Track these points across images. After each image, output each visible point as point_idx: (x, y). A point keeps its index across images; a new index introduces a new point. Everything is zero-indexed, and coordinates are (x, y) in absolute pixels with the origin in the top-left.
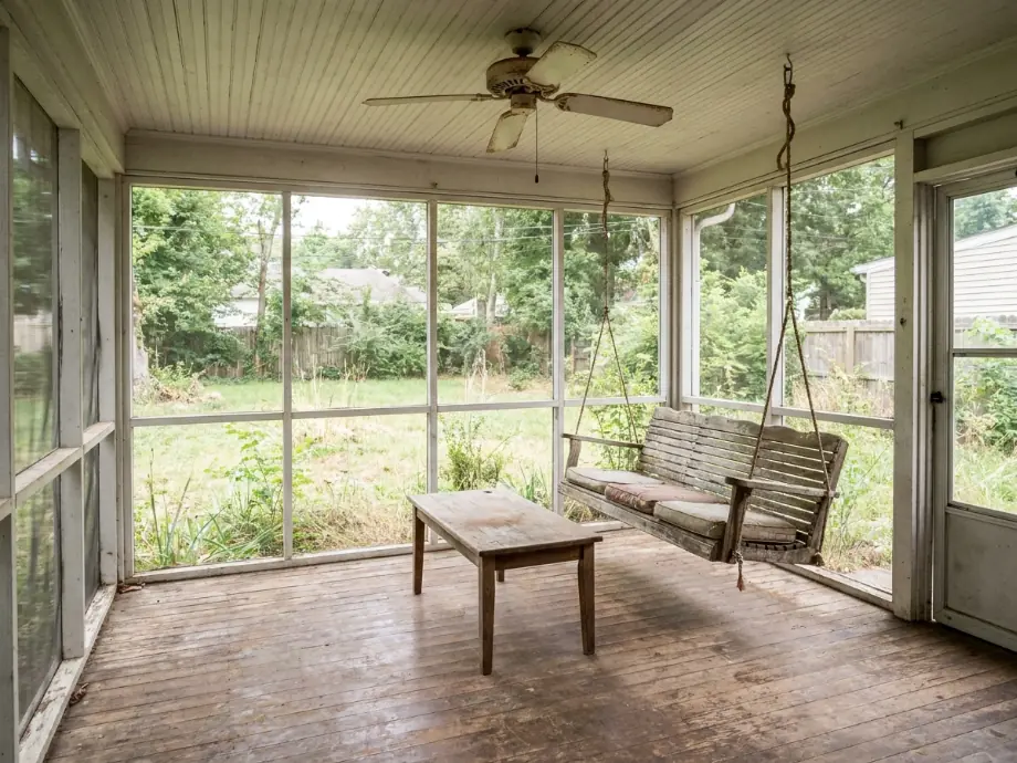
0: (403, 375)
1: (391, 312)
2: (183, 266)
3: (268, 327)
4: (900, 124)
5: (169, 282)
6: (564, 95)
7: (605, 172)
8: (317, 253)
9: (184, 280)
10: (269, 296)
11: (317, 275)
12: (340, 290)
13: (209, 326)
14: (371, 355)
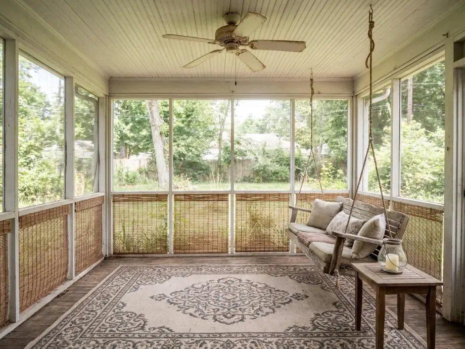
0: (279, 181)
1: (275, 152)
2: (188, 134)
3: (222, 159)
4: (447, 35)
5: (183, 141)
6: (252, 41)
7: (311, 80)
8: (250, 128)
9: (189, 140)
10: (223, 147)
11: (242, 137)
12: (252, 143)
13: (199, 159)
14: (265, 171)
